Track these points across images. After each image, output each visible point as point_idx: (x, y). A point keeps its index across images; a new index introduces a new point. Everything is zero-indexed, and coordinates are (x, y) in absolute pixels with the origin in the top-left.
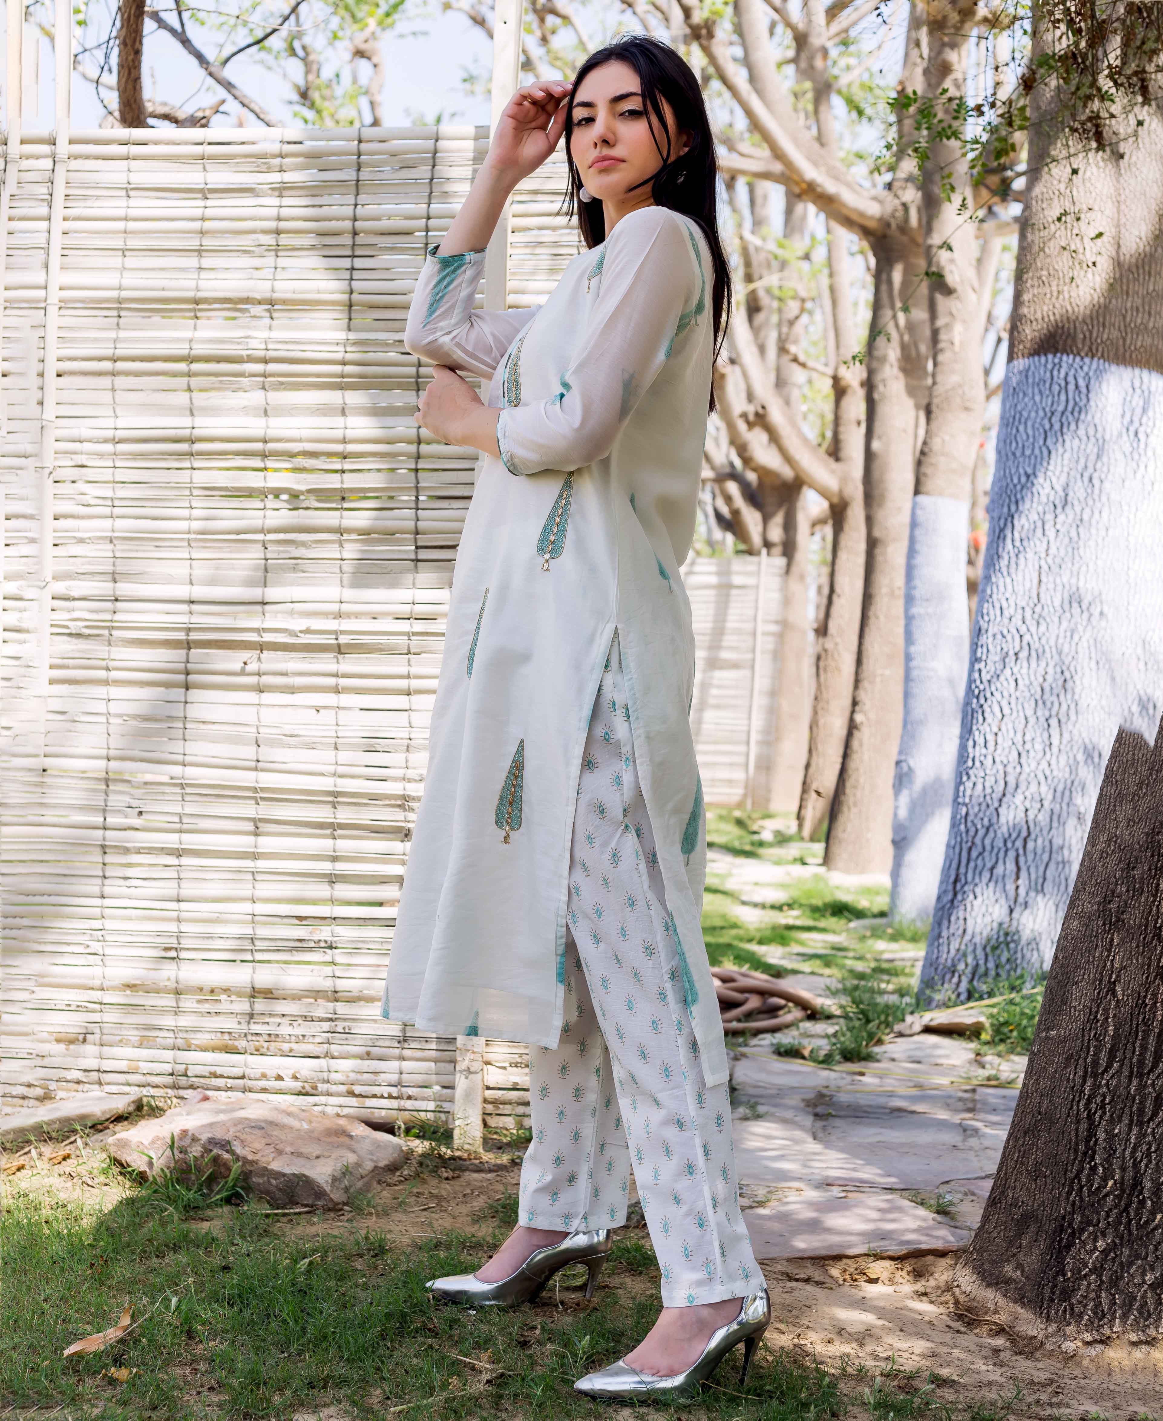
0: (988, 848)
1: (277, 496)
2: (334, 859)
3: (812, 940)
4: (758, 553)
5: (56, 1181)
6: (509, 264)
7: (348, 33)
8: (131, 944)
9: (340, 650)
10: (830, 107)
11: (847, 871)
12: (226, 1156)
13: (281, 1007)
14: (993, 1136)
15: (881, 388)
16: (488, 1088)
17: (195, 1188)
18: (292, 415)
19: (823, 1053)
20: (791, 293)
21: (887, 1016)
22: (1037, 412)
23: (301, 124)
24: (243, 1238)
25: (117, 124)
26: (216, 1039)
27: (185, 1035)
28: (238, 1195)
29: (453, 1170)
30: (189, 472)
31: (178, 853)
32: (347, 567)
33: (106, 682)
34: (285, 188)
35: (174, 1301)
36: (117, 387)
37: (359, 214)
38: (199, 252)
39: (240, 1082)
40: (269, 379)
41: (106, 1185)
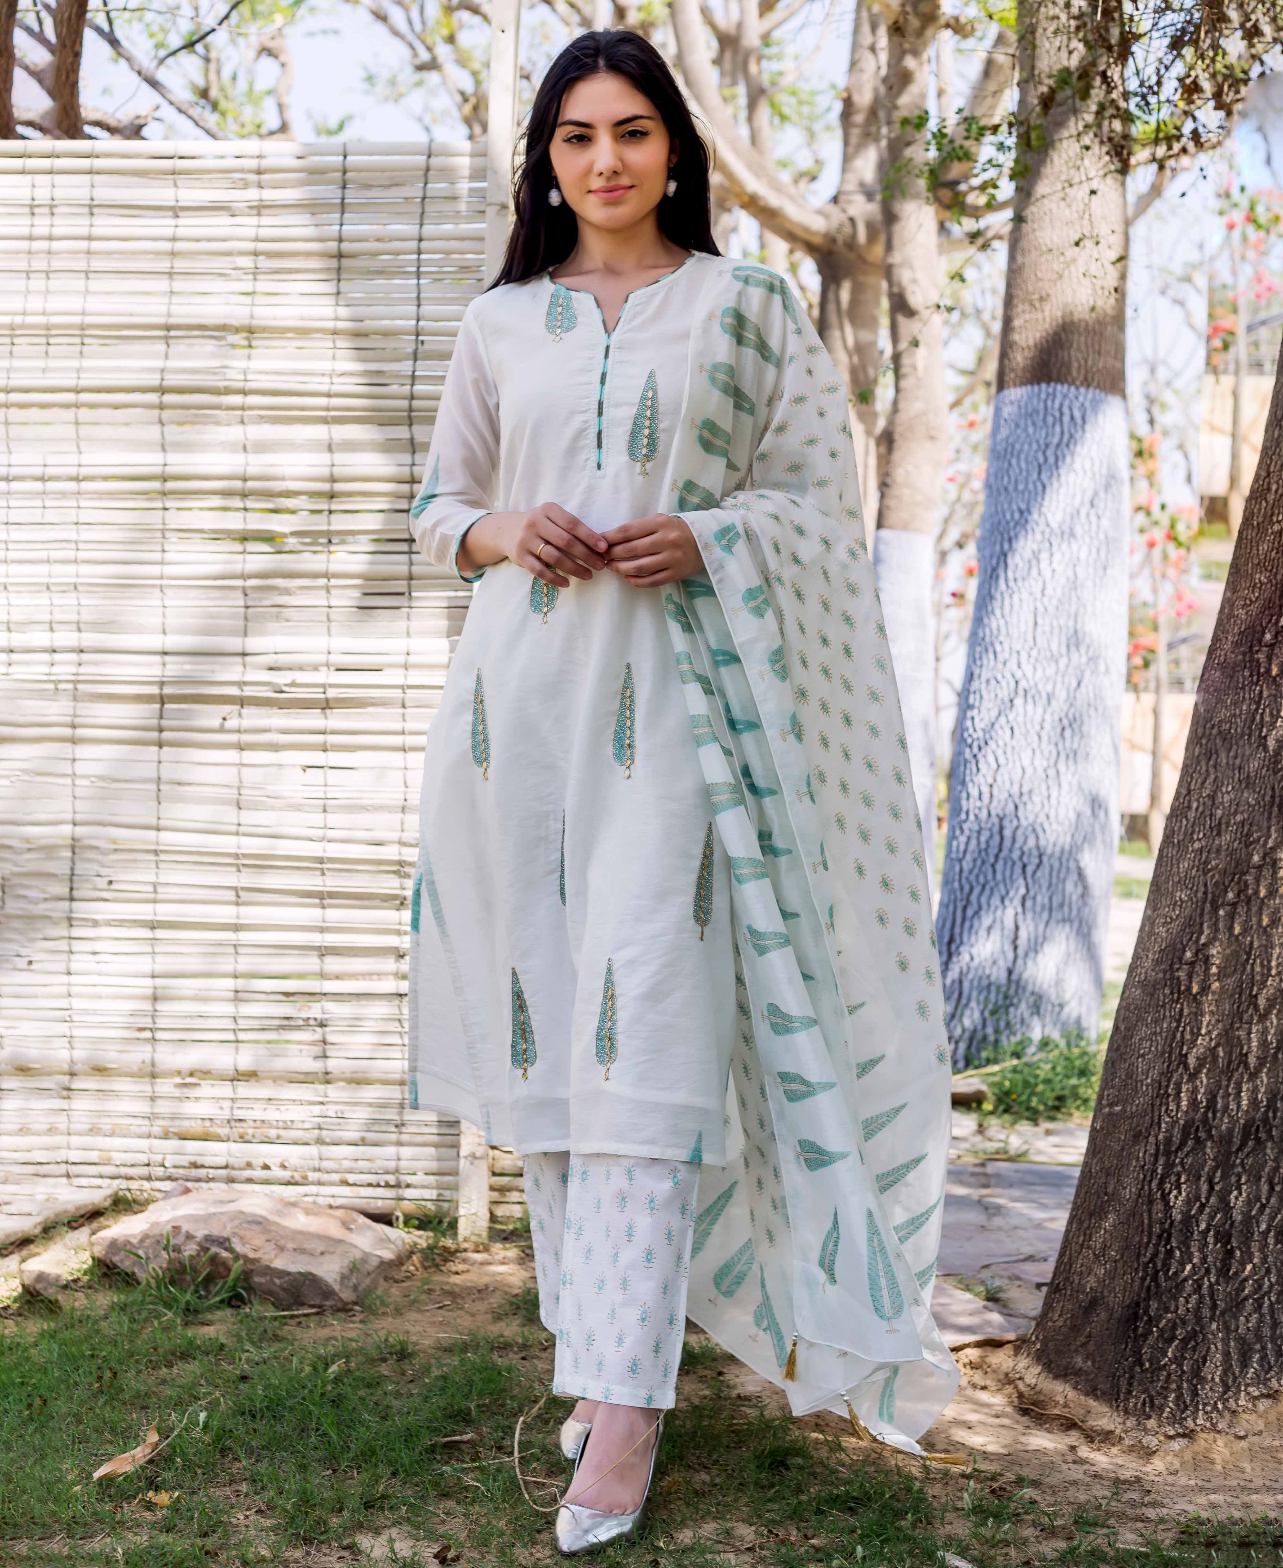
0: (984, 905)
2: (324, 930)
7: (250, 29)
8: (102, 1024)
9: (328, 705)
12: (225, 1254)
14: (1039, 1218)
16: (495, 1174)
17: (191, 1290)
18: (273, 452)
22: (1030, 445)
24: (253, 1343)
26: (196, 1126)
27: (161, 1122)
28: (239, 1297)
29: (462, 1264)
30: (161, 512)
31: (153, 926)
32: (336, 615)
33: (72, 741)
34: (264, 207)
35: (202, 1416)
36: (80, 420)
37: (344, 235)
38: (171, 275)
39: (223, 1172)
40: (248, 413)
41: (90, 1288)
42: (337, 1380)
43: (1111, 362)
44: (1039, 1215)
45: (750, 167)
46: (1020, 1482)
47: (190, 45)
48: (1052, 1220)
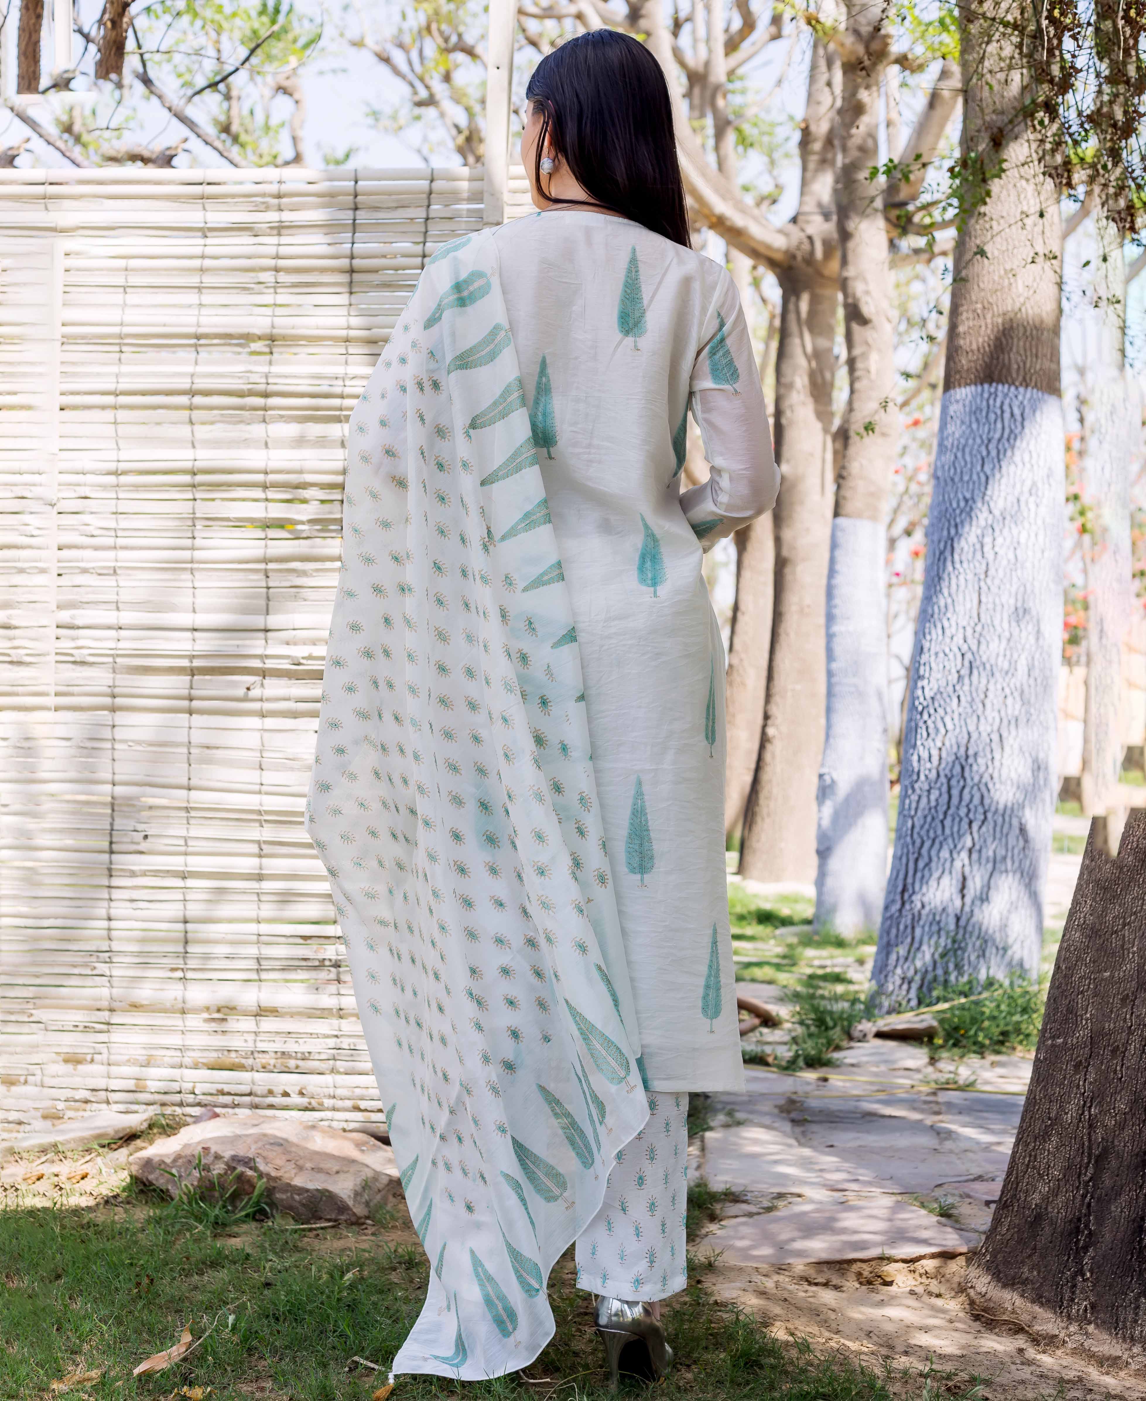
0: (934, 858)
3: (743, 948)
8: (138, 966)
10: (729, 144)
11: (762, 879)
12: (250, 1173)
13: (286, 1025)
14: (986, 1142)
15: (788, 413)
17: (219, 1206)
18: (292, 447)
19: (785, 1059)
21: (843, 1022)
22: (974, 439)
24: (276, 1253)
26: (224, 1057)
27: (191, 1054)
28: (262, 1211)
30: (191, 503)
31: (184, 876)
33: (111, 709)
34: (283, 227)
35: (231, 1318)
36: (119, 420)
37: (356, 252)
38: (199, 289)
39: (247, 1099)
40: (269, 413)
41: (128, 1203)
42: (352, 1287)
43: (1047, 364)
44: (986, 1138)
45: (717, 191)
46: (973, 1381)
47: (213, 85)
48: (999, 1144)
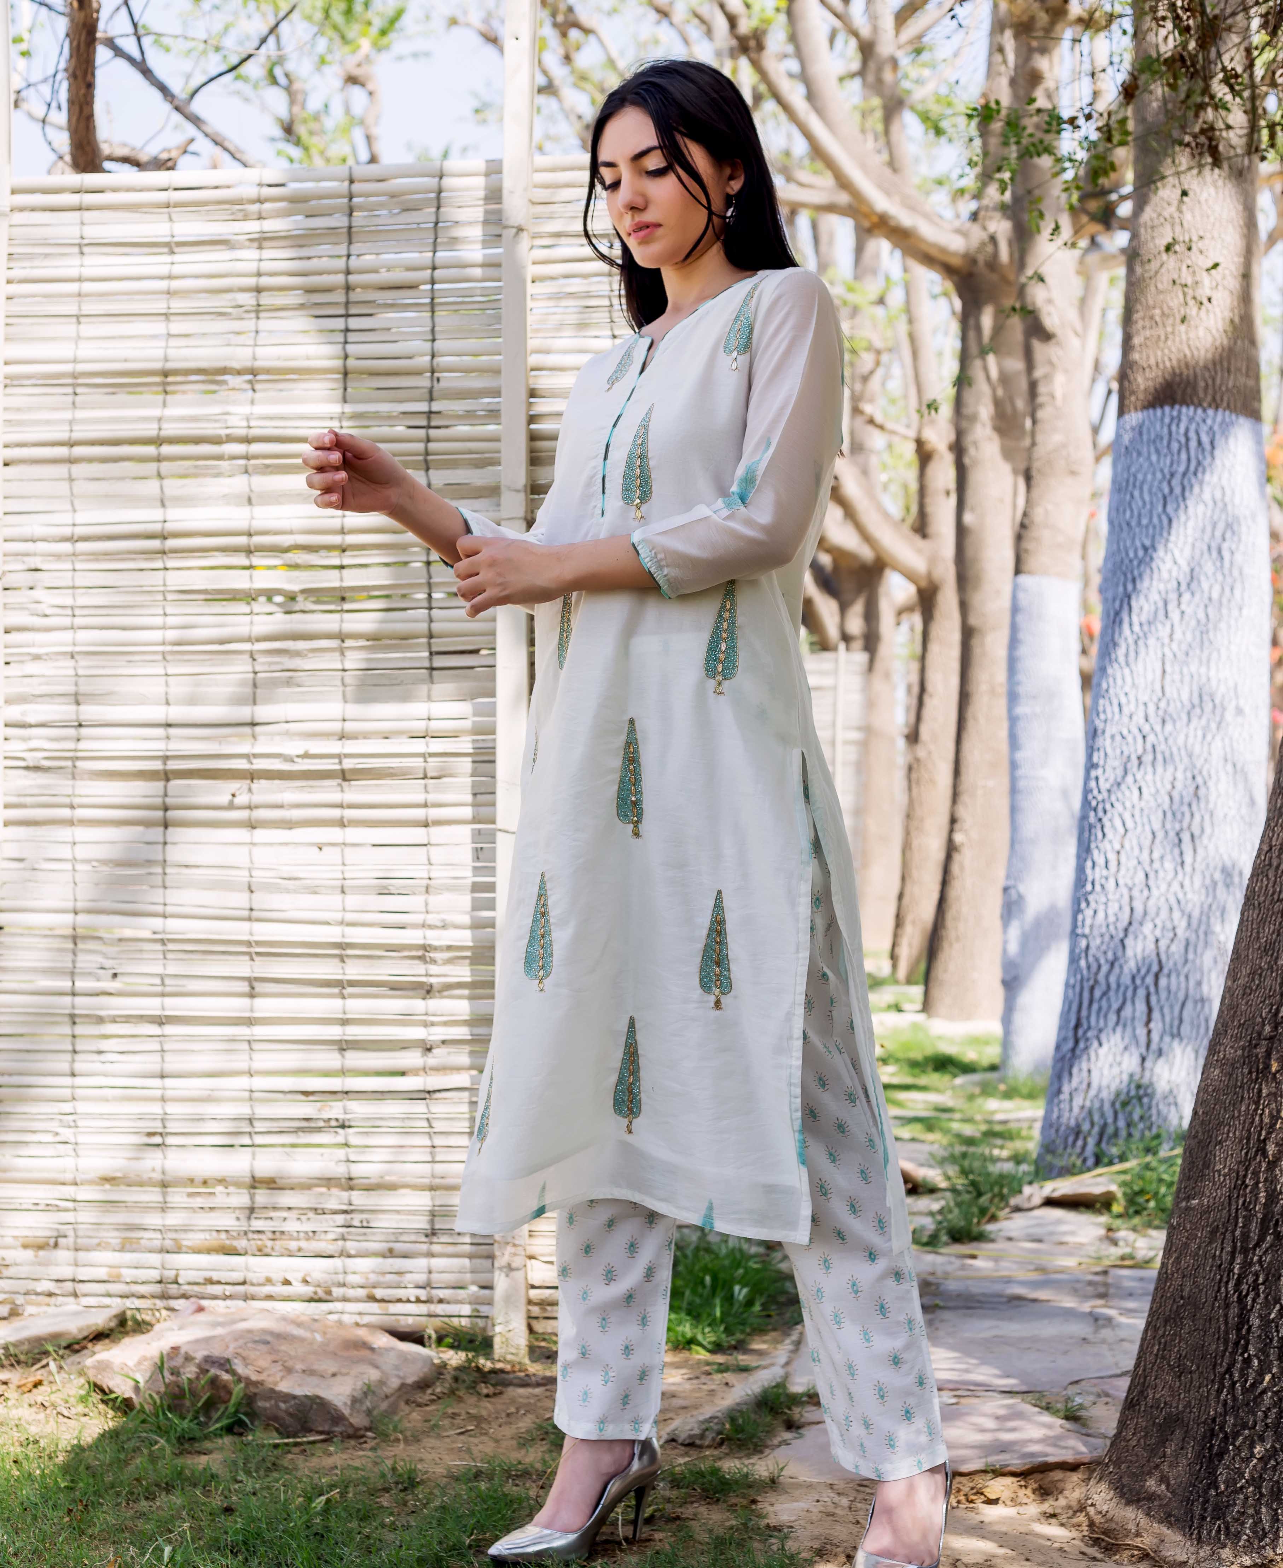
0: (1113, 986)
1: (270, 599)
2: (345, 1022)
3: (914, 1101)
4: (835, 649)
5: (24, 1413)
6: (531, 319)
7: (337, 56)
8: (108, 1131)
9: (344, 776)
10: (904, 127)
11: (951, 1018)
12: (226, 1377)
13: (287, 1199)
14: (1129, 1326)
15: (972, 451)
16: (533, 1287)
17: (190, 1416)
18: (280, 503)
19: (927, 1233)
20: (864, 344)
21: (1002, 1187)
22: (1154, 474)
23: (285, 164)
24: (248, 1473)
25: (68, 169)
26: (211, 1239)
27: (173, 1235)
28: (241, 1423)
29: (494, 1385)
30: (161, 573)
31: (161, 1021)
32: (349, 678)
33: (70, 823)
34: (265, 239)
35: (167, 1551)
36: (74, 476)
37: (352, 267)
38: (166, 316)
39: (241, 1289)
40: (252, 462)
41: (85, 1415)
43: (1242, 380)
45: (880, 185)
48: (1135, 1327)
